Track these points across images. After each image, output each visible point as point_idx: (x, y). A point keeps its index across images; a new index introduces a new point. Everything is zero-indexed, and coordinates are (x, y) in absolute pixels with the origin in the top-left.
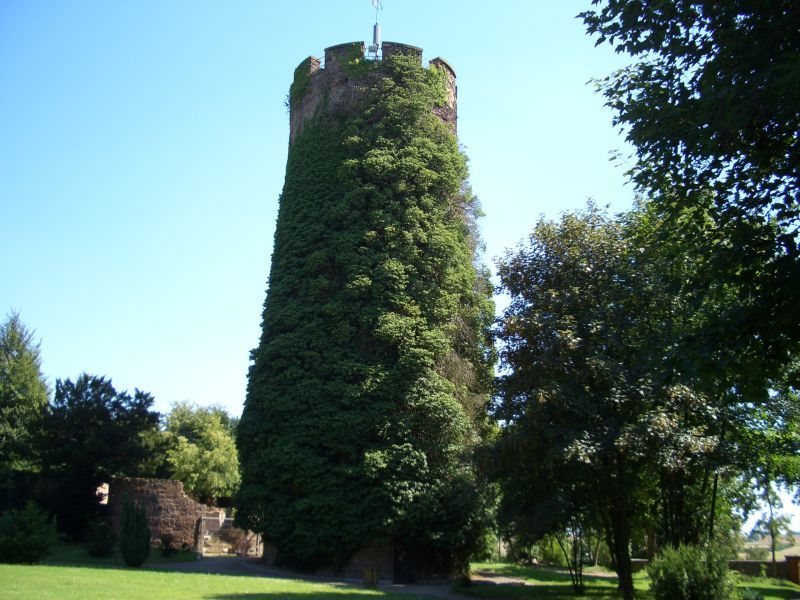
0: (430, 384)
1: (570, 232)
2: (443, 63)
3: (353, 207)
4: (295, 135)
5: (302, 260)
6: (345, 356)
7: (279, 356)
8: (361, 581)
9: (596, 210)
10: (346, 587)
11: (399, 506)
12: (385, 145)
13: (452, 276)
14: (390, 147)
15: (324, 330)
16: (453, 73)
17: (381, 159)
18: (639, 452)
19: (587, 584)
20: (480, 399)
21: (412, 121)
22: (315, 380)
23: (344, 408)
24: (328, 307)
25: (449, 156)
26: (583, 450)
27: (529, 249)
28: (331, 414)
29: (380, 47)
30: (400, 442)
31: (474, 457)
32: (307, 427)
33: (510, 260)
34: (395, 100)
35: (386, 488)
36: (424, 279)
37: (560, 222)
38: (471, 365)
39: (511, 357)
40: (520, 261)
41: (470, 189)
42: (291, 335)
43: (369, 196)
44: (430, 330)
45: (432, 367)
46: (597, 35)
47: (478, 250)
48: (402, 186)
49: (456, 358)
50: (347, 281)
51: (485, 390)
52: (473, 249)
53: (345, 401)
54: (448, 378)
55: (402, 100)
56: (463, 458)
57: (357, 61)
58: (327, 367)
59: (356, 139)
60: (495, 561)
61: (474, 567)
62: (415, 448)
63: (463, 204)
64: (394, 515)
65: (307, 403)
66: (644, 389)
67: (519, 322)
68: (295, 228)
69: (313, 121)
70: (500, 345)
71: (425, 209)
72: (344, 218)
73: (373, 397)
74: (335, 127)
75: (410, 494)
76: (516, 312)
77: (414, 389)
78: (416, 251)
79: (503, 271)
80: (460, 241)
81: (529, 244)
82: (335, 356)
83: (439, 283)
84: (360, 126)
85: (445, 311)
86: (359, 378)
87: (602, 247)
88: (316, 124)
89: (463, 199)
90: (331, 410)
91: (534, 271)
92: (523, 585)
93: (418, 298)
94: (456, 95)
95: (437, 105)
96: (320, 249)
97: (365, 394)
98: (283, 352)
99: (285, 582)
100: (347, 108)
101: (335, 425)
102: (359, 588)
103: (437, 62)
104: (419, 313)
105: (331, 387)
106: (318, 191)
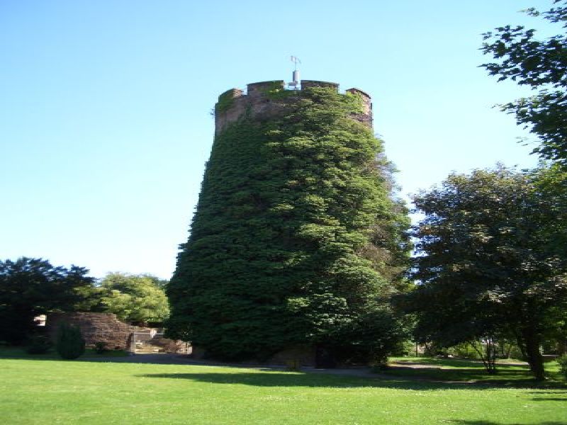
0: (350, 261)
1: (479, 180)
2: (357, 91)
3: (275, 168)
4: (219, 130)
5: (227, 196)
6: (269, 247)
7: (206, 248)
8: (285, 367)
9: (504, 168)
10: (270, 370)
11: (321, 327)
12: (303, 135)
13: (368, 203)
14: (308, 136)
15: (248, 233)
16: (367, 96)
17: (302, 142)
18: (548, 297)
19: (499, 368)
20: (397, 270)
21: (330, 122)
22: (240, 260)
23: (268, 275)
24: (253, 221)
25: (365, 140)
26: (494, 296)
27: (441, 189)
28: (256, 278)
29: (299, 82)
30: (322, 292)
31: (391, 301)
32: (234, 285)
33: (424, 195)
34: (314, 111)
35: (308, 317)
36: (343, 206)
37: (472, 175)
38: (388, 251)
39: (425, 247)
40: (433, 195)
41: (386, 158)
42: (217, 236)
43: (290, 162)
44: (349, 233)
45: (351, 253)
46: (500, 76)
47: (394, 190)
48: (321, 156)
49: (373, 248)
50: (271, 207)
51: (402, 264)
52: (389, 189)
53: (269, 271)
54: (367, 258)
55: (319, 111)
56: (381, 301)
57: (277, 90)
58: (251, 253)
59: (277, 131)
60: (412, 356)
61: (392, 359)
62: (335, 296)
63: (379, 166)
64: (316, 332)
65: (232, 272)
66: (551, 264)
67: (433, 228)
68: (221, 179)
69: (237, 123)
70: (414, 240)
71: (343, 168)
72: (267, 174)
73: (296, 269)
74: (258, 125)
75: (331, 321)
76: (430, 223)
77: (335, 264)
78: (335, 191)
79: (417, 201)
80: (377, 185)
81: (442, 187)
82: (259, 247)
83: (357, 208)
84: (281, 125)
85: (362, 223)
86: (281, 259)
87: (511, 187)
88: (239, 124)
89: (380, 163)
90: (256, 276)
91: (447, 201)
92: (439, 369)
93: (337, 215)
94: (371, 108)
95: (354, 114)
96: (243, 190)
97: (289, 267)
98: (210, 245)
99: (212, 367)
100: (268, 116)
101: (259, 284)
102: (283, 371)
103: (352, 90)
104: (339, 224)
105: (255, 263)
106: (242, 160)
